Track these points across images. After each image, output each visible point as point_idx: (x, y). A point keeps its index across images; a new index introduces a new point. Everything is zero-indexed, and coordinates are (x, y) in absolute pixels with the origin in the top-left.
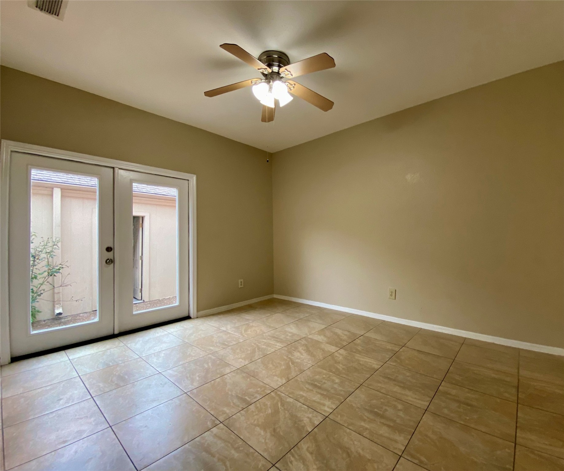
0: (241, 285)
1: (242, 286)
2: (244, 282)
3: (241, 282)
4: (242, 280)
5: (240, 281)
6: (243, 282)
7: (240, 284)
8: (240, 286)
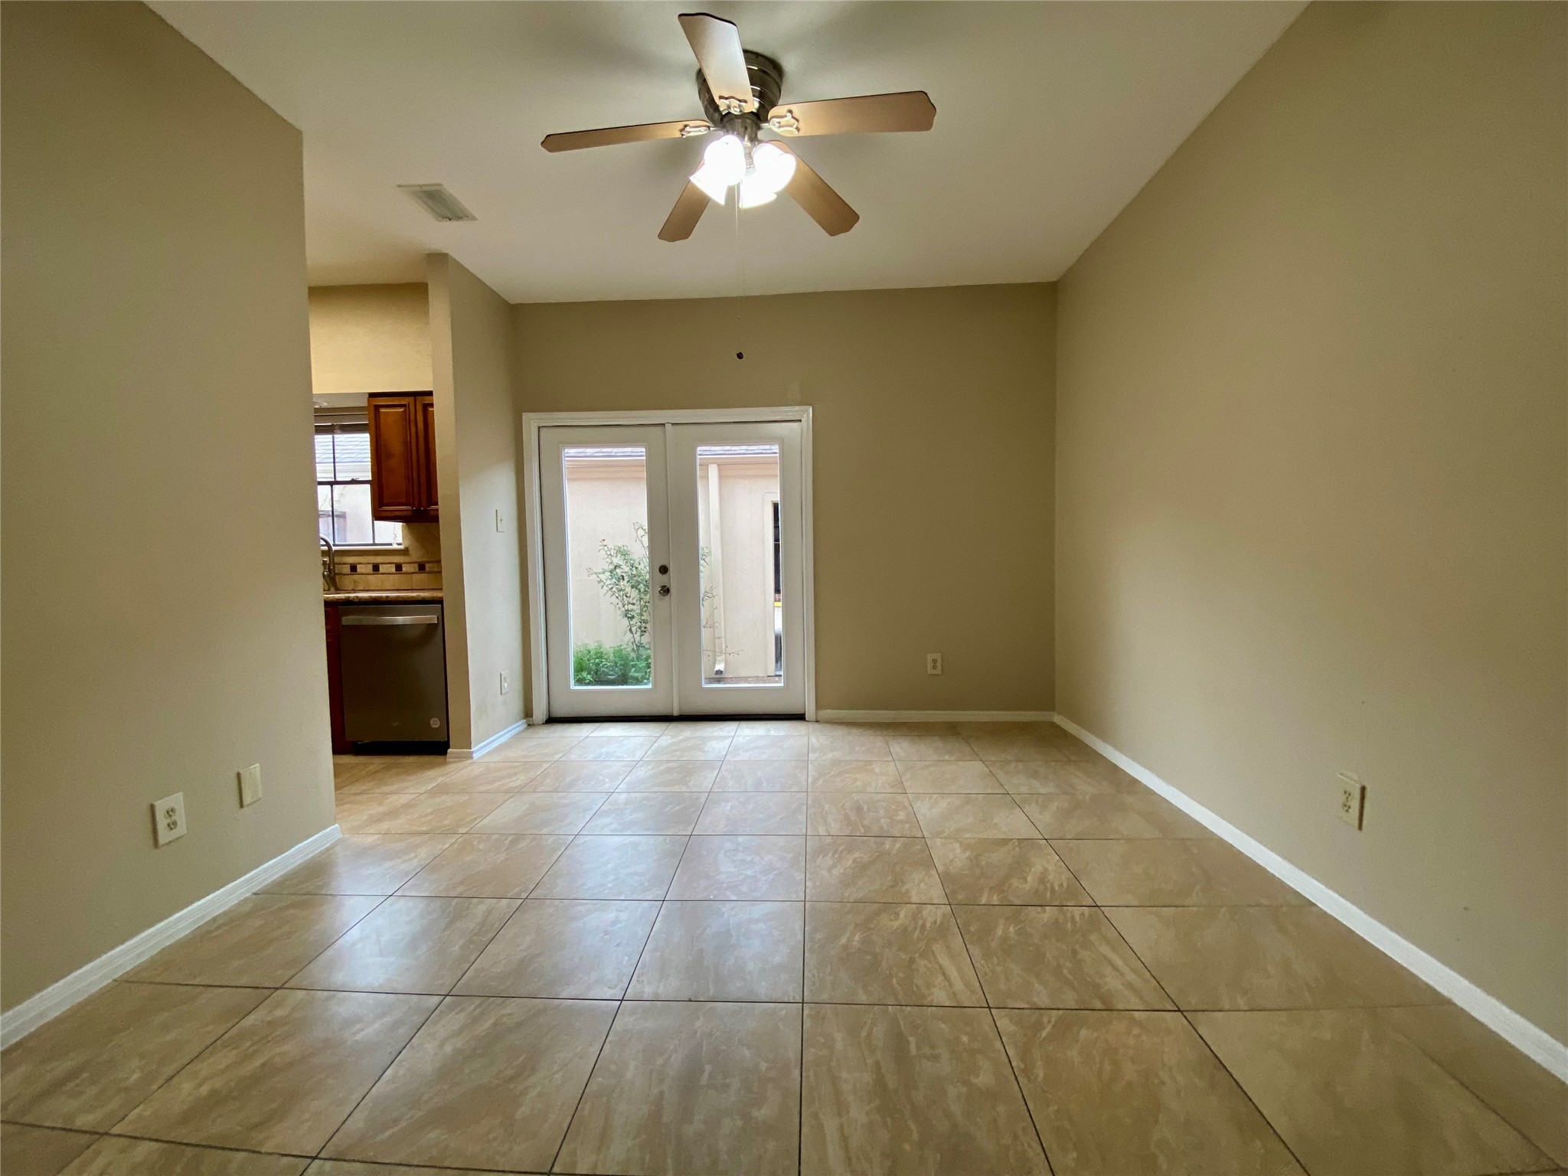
0: (934, 667)
1: (938, 671)
2: (943, 659)
3: (935, 661)
4: (938, 656)
5: (930, 657)
6: (939, 661)
7: (930, 665)
8: (930, 671)
